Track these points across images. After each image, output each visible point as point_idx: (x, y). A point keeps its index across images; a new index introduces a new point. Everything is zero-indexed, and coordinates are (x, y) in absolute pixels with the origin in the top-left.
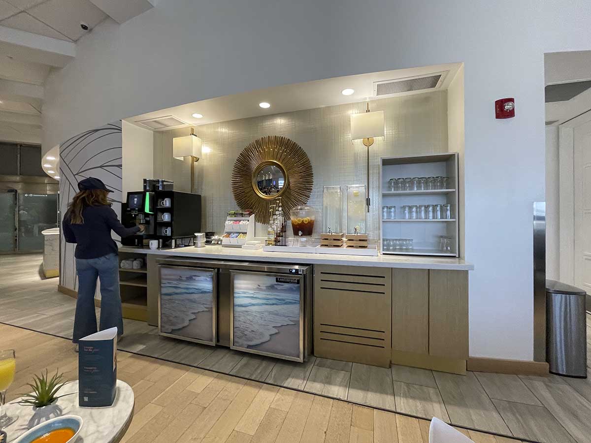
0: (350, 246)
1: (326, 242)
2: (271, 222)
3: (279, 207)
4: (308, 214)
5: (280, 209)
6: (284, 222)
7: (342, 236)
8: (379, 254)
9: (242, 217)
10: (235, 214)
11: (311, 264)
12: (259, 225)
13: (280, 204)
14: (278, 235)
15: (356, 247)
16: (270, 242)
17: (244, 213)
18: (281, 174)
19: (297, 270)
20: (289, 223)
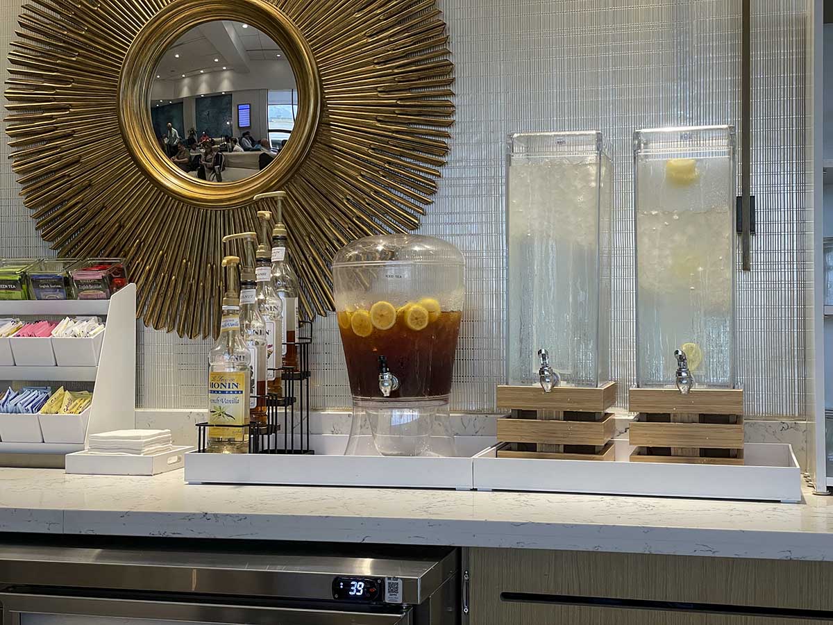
0: (651, 452)
1: (523, 431)
2: (231, 323)
3: (273, 242)
4: (428, 280)
5: (279, 253)
6: (301, 323)
7: (610, 396)
8: (808, 493)
9: (69, 296)
10: (29, 284)
11: (450, 548)
12: (162, 340)
13: (279, 230)
14: (268, 395)
15: (688, 456)
16: (225, 434)
17: (76, 274)
18: (281, 68)
19: (371, 583)
20: (327, 332)
